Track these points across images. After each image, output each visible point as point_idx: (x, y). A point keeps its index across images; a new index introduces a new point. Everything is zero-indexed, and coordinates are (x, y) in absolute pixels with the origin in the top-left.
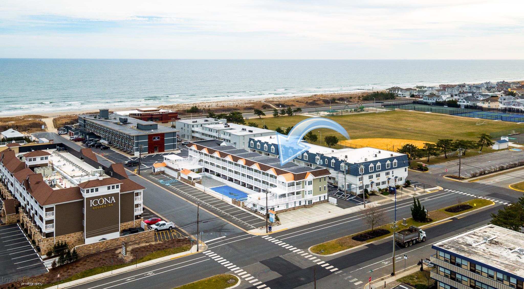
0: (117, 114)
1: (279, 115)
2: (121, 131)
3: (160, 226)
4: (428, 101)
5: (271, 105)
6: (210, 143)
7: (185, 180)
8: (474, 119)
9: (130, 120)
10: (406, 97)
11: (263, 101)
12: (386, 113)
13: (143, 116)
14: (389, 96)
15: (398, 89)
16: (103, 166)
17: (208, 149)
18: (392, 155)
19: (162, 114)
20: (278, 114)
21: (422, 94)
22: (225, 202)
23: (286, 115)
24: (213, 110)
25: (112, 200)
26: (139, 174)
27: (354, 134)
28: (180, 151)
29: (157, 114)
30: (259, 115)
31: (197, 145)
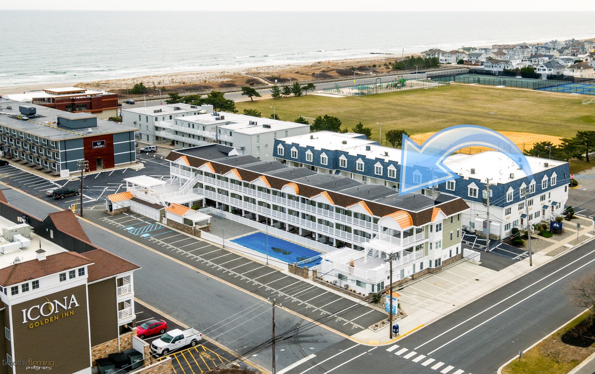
0: (10, 98)
1: (281, 95)
2: (28, 132)
3: (173, 342)
4: (491, 69)
5: (261, 80)
6: (209, 151)
7: (178, 225)
8: (570, 94)
9: (40, 110)
10: (450, 63)
11: (243, 73)
12: (439, 89)
13: (58, 101)
14: (431, 63)
15: (439, 51)
16: (27, 216)
17: (212, 164)
18: (546, 165)
19: (90, 99)
20: (279, 95)
21: (475, 58)
22: (273, 270)
23: (292, 94)
24: (170, 88)
25: (71, 302)
26: (81, 215)
27: (416, 124)
28: (143, 165)
29: (82, 97)
30: (250, 96)
31: (187, 157)
